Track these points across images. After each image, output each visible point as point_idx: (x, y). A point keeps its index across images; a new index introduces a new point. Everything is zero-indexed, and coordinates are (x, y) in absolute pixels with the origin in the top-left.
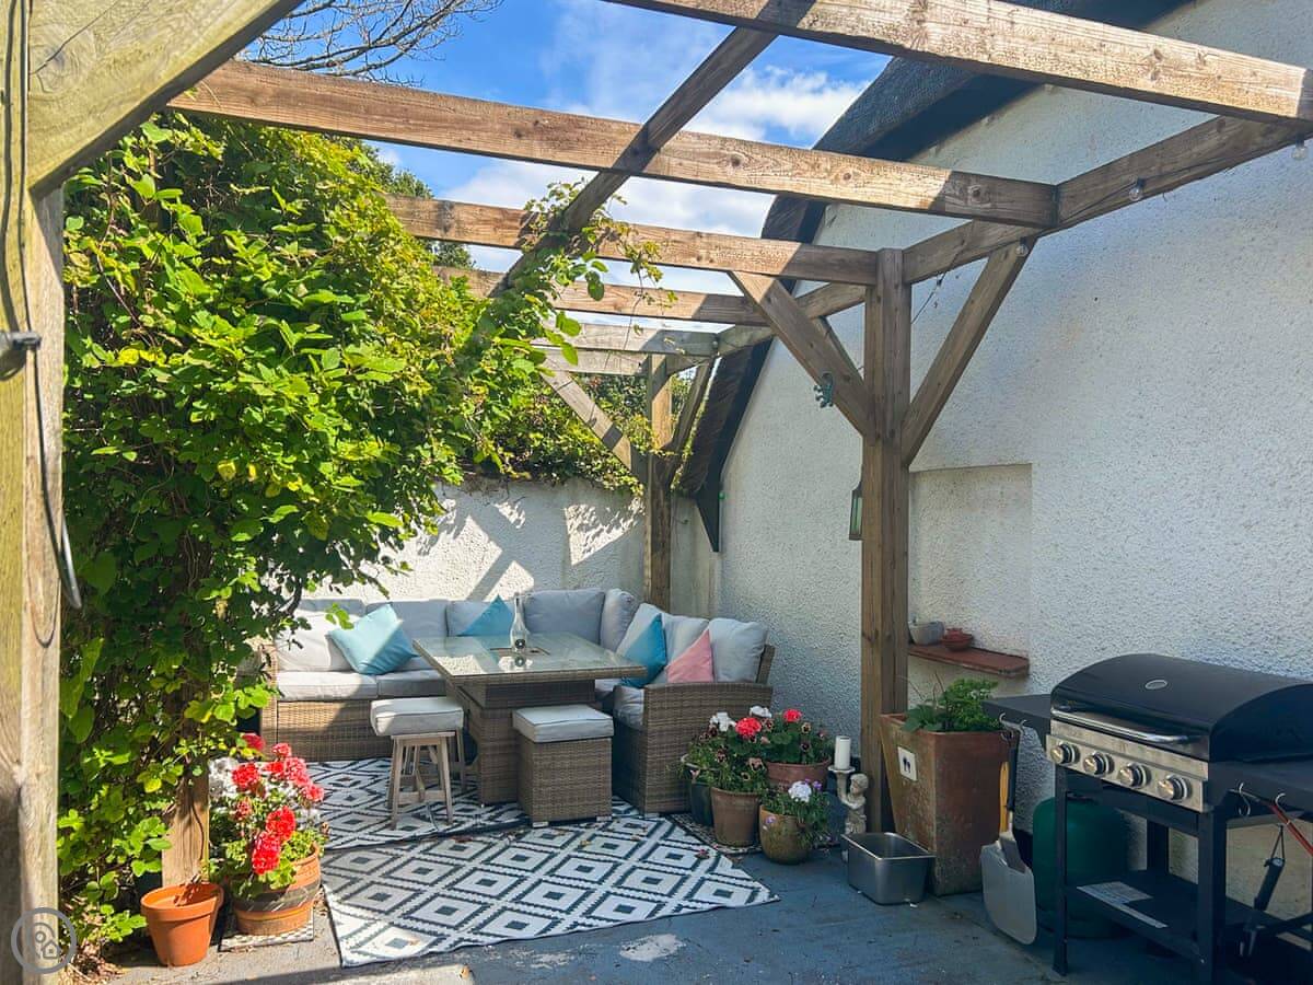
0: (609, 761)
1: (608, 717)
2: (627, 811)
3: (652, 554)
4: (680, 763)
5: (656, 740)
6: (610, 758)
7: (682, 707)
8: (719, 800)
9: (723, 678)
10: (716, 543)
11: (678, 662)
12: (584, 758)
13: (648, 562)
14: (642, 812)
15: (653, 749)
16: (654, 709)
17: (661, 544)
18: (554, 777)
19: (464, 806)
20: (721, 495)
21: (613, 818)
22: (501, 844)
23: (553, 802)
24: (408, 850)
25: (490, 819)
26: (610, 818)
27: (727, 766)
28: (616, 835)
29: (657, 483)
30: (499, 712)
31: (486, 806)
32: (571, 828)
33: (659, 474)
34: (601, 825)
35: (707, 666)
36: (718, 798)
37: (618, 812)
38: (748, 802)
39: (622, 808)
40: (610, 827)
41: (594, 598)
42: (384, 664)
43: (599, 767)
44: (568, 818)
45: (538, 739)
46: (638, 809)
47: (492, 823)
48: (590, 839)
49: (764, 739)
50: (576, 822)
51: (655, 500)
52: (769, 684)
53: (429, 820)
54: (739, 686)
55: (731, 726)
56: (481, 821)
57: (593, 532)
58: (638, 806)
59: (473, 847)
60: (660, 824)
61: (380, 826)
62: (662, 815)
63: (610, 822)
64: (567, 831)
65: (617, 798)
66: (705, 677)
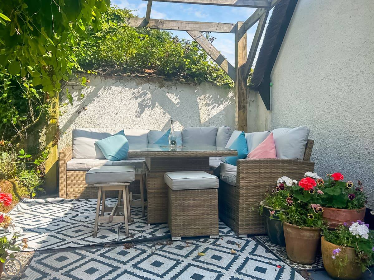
0: (216, 202)
1: (216, 177)
2: (228, 232)
3: (239, 111)
4: (260, 206)
5: (245, 191)
6: (217, 201)
7: (260, 172)
8: (290, 231)
9: (283, 157)
10: (268, 106)
11: (255, 151)
12: (201, 200)
13: (237, 115)
14: (237, 234)
15: (243, 196)
16: (243, 173)
17: (243, 107)
18: (184, 211)
19: (140, 224)
20: (271, 84)
21: (220, 236)
22: (150, 251)
23: (184, 225)
24: (93, 253)
25: (150, 234)
26: (218, 237)
27: (294, 208)
28: (221, 249)
29: (241, 79)
30: (157, 174)
31: (151, 224)
32: (194, 242)
33: (242, 75)
34: (212, 241)
35: (273, 151)
36: (289, 230)
37: (223, 233)
38: (312, 234)
39: (225, 230)
40: (218, 243)
41: (212, 131)
42: (119, 156)
43: (210, 206)
44: (193, 235)
45: (174, 188)
46: (235, 232)
47: (151, 236)
48: (204, 251)
49: (319, 191)
50: (197, 238)
51: (240, 87)
52: (311, 161)
53: (116, 232)
54: (294, 162)
55: (294, 184)
56: (144, 234)
57: (212, 106)
58: (235, 229)
59: (132, 252)
60: (248, 242)
61: (89, 235)
62: (249, 236)
63: (218, 239)
64: (192, 243)
65: (222, 223)
66: (272, 156)
